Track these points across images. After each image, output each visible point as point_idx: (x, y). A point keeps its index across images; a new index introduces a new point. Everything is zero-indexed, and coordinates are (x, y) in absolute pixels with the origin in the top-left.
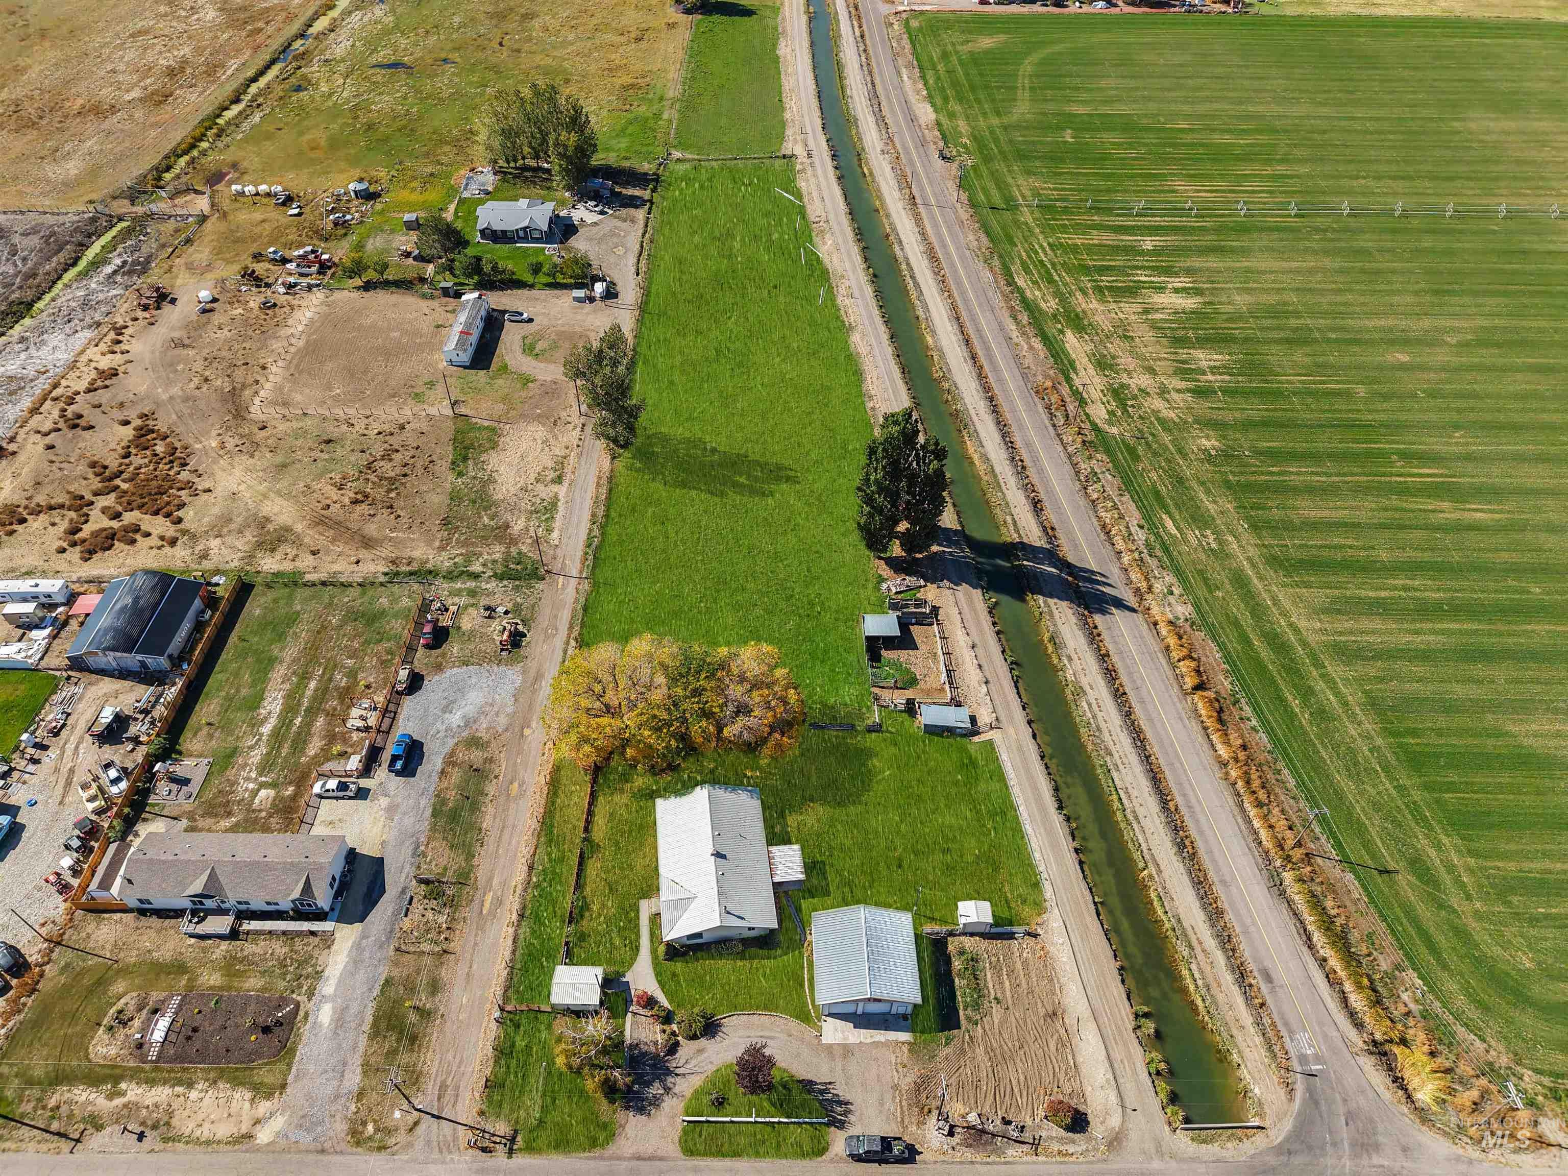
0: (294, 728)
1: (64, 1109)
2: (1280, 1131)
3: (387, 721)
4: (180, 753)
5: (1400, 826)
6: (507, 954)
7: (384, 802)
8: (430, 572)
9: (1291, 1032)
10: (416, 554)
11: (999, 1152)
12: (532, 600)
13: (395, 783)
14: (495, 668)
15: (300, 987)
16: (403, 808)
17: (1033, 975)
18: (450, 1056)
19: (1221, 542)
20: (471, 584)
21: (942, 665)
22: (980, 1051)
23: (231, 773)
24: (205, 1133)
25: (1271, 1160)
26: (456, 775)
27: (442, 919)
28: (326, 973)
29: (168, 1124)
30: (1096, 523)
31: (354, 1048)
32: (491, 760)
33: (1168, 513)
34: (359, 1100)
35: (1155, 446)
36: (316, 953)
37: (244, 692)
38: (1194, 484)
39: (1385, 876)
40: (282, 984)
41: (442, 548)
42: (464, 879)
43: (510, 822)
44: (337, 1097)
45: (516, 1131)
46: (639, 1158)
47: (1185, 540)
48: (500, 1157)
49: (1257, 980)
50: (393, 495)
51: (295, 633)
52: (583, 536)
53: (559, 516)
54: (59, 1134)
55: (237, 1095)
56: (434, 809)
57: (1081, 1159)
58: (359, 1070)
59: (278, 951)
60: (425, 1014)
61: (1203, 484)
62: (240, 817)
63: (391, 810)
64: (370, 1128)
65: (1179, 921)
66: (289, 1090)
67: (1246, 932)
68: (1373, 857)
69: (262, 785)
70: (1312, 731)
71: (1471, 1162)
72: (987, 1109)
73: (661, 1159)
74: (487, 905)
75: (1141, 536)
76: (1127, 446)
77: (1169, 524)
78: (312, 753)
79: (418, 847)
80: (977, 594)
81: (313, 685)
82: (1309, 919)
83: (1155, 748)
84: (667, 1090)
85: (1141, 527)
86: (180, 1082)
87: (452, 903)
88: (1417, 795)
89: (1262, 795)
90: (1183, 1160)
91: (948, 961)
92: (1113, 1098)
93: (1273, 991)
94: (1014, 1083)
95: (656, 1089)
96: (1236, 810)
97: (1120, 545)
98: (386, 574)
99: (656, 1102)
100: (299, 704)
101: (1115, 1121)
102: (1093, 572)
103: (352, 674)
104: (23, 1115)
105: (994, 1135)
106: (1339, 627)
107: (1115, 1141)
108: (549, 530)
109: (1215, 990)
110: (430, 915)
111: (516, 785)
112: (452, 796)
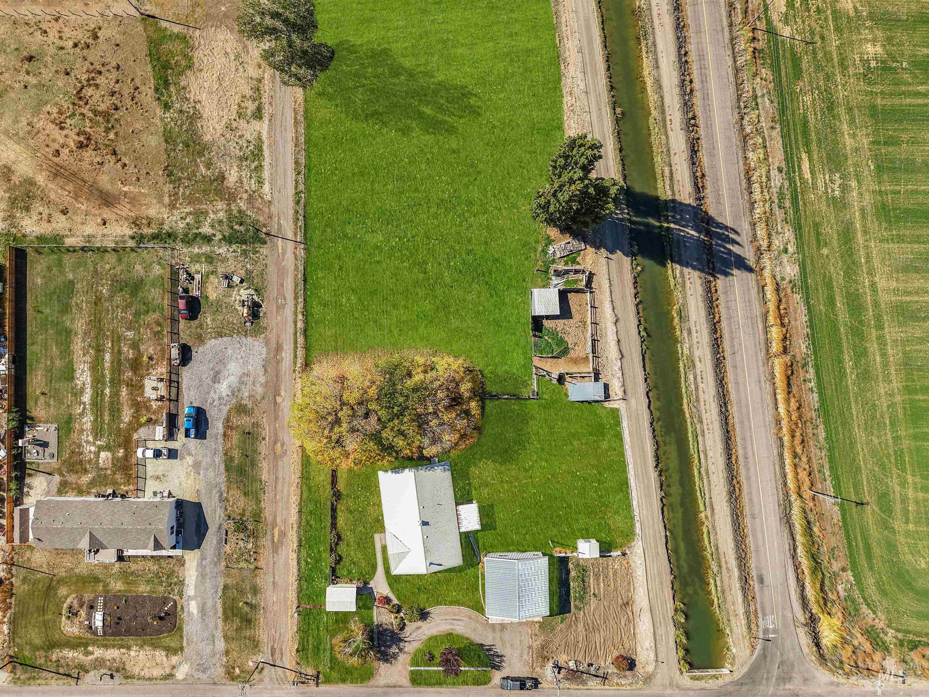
0: (107, 399)
1: (62, 661)
2: (740, 671)
3: (174, 390)
4: (32, 419)
5: (884, 469)
6: (295, 571)
7: (189, 460)
8: (169, 235)
9: (764, 615)
10: (152, 212)
11: (584, 683)
12: (259, 268)
13: (193, 443)
14: (244, 339)
15: (173, 590)
16: (204, 464)
17: (618, 580)
18: (273, 631)
19: (844, 188)
20: (206, 249)
21: (589, 335)
22: (581, 626)
23: (74, 436)
24: (146, 673)
25: (731, 688)
26: (235, 437)
27: (250, 546)
28: (186, 582)
29: (124, 669)
30: (742, 168)
31: (216, 628)
32: (256, 425)
33: (809, 153)
34: (227, 656)
35: (820, 55)
36: (176, 569)
37: (58, 362)
38: (842, 111)
39: (859, 507)
40: (162, 589)
41: (172, 206)
42: (257, 517)
43: (280, 475)
44: (214, 655)
45: (319, 672)
46: (389, 686)
47: (815, 186)
48: (312, 687)
49: (755, 584)
50: (112, 136)
51: (77, 305)
52: (290, 191)
53: (266, 164)
54: (65, 675)
55: (157, 653)
56: (226, 466)
57: (628, 687)
58: (222, 640)
59: (152, 568)
60: (253, 607)
61: (850, 110)
62: (94, 474)
63: (197, 465)
64: (237, 671)
65: (717, 549)
66: (186, 650)
67: (757, 551)
68: (857, 493)
69: (101, 448)
70: (853, 388)
71: (838, 684)
72: (580, 658)
73: (400, 687)
74: (276, 536)
75: (777, 180)
76: (793, 54)
77: (806, 165)
78: (127, 420)
79: (221, 495)
80: (627, 261)
81: (108, 357)
82: (800, 539)
83: (733, 409)
84: (401, 650)
85: (780, 170)
86: (122, 647)
87: (254, 535)
88: (906, 443)
89: (799, 450)
90: (682, 689)
91: (568, 572)
92: (652, 656)
93: (762, 589)
94: (598, 643)
95: (394, 649)
96: (777, 459)
97: (757, 196)
98: (133, 238)
99: (395, 656)
100: (103, 376)
101: (650, 669)
102: (726, 228)
103: (135, 346)
104: (40, 665)
105: (582, 672)
106: (910, 287)
107: (648, 679)
108: (260, 182)
109: (727, 594)
110: (241, 543)
111: (279, 445)
112: (236, 454)
